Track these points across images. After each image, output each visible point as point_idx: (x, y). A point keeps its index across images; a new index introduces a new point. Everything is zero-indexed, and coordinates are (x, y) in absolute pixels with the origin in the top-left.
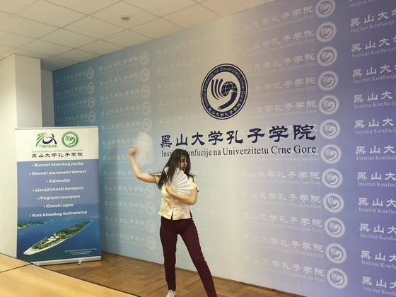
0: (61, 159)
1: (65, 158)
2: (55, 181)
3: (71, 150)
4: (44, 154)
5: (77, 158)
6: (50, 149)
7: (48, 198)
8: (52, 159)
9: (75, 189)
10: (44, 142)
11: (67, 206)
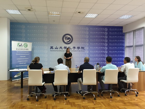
0: (23, 50)
1: (24, 50)
2: (22, 57)
3: (26, 48)
4: (19, 49)
5: (27, 50)
6: (21, 48)
7: (20, 61)
8: (21, 50)
9: (27, 59)
10: (19, 46)
11: (25, 63)
